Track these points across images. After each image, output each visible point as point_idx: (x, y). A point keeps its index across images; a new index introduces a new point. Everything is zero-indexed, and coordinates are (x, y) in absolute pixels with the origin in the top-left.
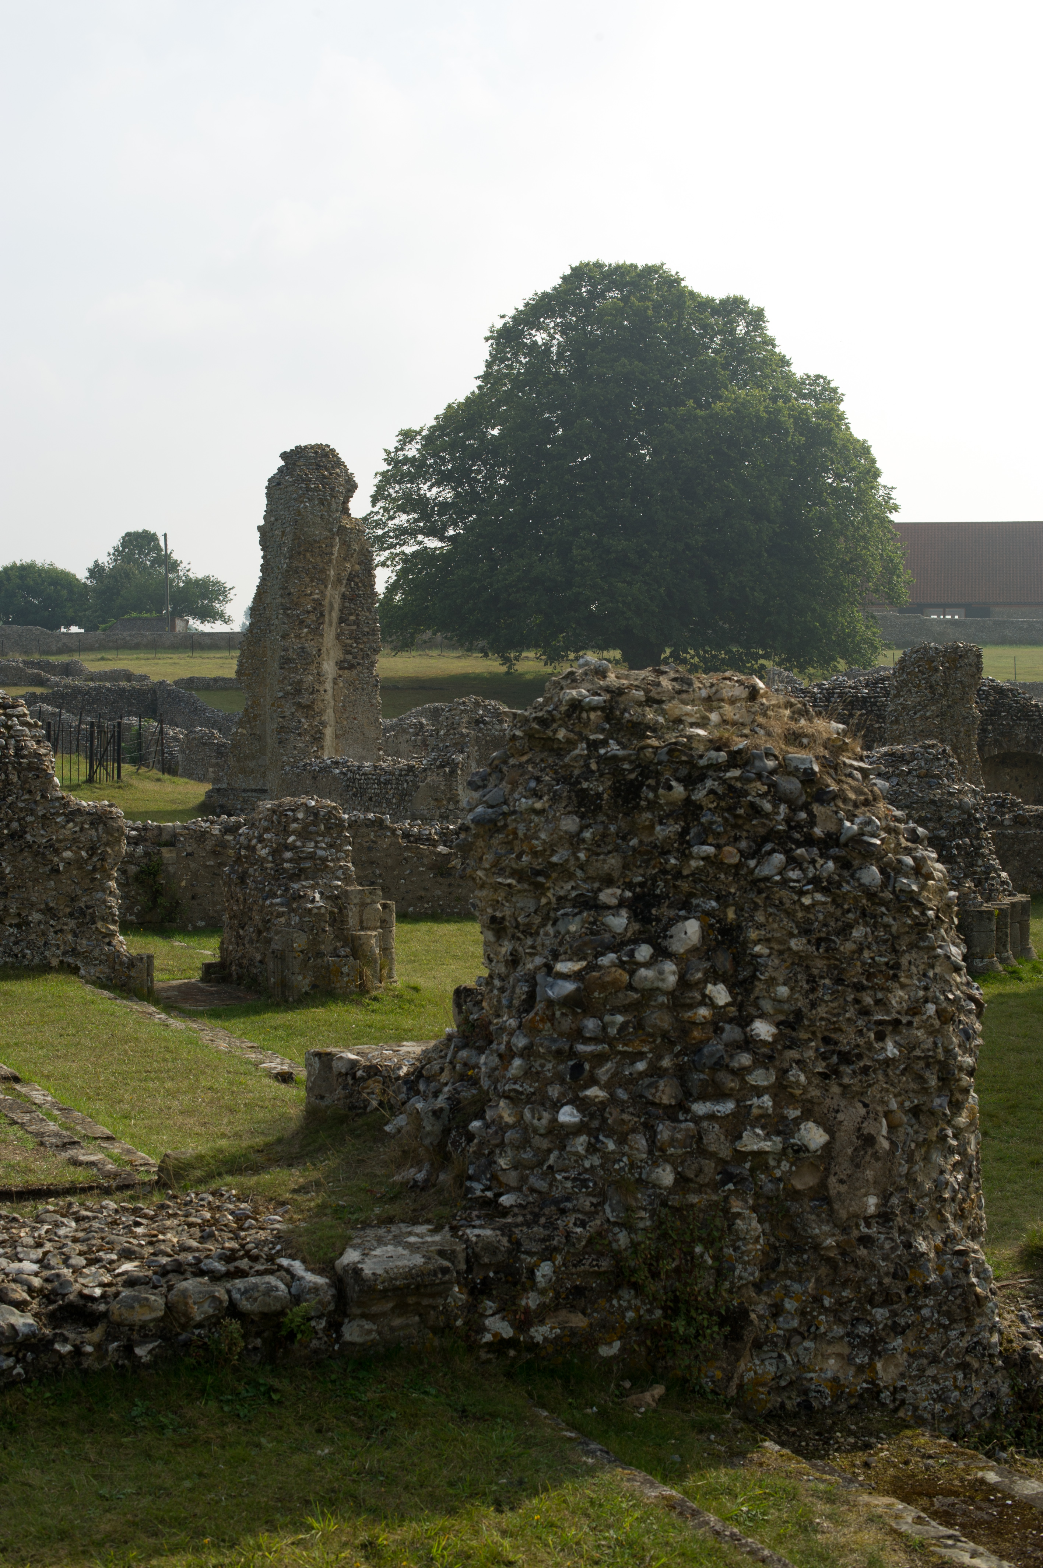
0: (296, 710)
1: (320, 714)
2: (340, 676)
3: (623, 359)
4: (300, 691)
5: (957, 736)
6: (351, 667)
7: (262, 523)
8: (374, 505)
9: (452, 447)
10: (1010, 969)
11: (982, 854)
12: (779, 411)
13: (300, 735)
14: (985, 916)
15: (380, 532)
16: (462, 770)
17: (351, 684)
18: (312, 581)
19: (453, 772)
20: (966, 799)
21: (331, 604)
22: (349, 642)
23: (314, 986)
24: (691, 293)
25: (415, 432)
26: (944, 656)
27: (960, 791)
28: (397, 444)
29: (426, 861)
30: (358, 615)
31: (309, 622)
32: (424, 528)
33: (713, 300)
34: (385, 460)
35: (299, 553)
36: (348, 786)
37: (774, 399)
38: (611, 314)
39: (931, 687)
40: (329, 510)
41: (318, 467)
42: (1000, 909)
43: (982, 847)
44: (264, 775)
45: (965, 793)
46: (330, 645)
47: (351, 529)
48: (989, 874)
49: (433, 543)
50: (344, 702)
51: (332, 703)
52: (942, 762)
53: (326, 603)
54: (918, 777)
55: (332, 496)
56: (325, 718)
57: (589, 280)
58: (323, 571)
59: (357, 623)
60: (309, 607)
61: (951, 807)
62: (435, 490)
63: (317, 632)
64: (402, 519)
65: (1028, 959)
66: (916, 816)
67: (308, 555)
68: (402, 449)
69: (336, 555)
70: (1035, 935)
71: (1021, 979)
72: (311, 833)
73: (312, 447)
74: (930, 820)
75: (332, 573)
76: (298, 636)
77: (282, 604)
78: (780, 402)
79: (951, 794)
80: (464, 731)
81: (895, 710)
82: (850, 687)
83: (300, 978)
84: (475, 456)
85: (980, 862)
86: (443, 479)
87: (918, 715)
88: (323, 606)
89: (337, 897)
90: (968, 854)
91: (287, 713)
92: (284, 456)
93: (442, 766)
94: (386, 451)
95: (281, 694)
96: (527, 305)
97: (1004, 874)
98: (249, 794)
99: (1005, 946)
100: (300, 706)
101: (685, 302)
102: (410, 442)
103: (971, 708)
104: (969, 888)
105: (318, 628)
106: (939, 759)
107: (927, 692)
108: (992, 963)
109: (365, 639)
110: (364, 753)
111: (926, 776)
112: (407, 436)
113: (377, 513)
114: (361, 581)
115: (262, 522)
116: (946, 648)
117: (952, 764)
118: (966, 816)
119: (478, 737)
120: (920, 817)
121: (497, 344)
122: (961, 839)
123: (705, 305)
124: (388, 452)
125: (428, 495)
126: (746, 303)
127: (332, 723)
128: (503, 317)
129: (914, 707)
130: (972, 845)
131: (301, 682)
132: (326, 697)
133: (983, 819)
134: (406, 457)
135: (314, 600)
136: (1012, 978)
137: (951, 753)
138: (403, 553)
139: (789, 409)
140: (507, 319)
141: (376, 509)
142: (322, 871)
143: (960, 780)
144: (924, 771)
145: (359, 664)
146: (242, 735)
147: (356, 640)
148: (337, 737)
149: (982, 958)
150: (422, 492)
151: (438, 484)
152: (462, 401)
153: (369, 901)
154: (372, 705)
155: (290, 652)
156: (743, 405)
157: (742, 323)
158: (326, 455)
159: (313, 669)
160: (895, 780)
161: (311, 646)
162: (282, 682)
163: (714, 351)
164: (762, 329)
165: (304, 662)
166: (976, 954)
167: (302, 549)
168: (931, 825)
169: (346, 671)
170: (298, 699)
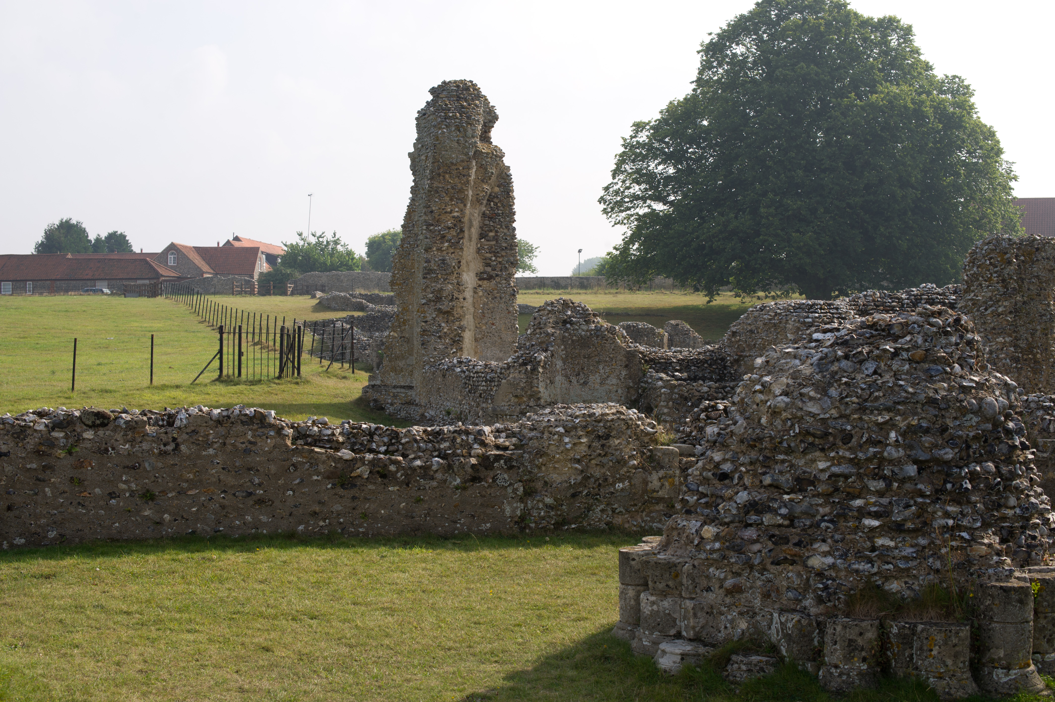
0: (437, 316)
1: (459, 319)
2: (480, 286)
4: (441, 298)
6: (490, 278)
7: (412, 150)
8: (614, 178)
9: (674, 135)
11: (1017, 488)
12: (923, 102)
13: (440, 337)
14: (1014, 596)
16: (543, 367)
17: (489, 293)
18: (451, 200)
19: (534, 370)
20: (990, 399)
21: (470, 221)
22: (488, 255)
24: (856, 14)
25: (644, 123)
26: (1018, 249)
27: (982, 385)
28: (631, 133)
30: (497, 232)
31: (449, 237)
32: (654, 194)
33: (872, 19)
34: (623, 145)
35: (439, 175)
36: (466, 383)
37: (920, 94)
38: (792, 30)
39: (1004, 281)
40: (465, 136)
41: (459, 99)
42: (1043, 581)
43: (1013, 475)
44: (411, 373)
45: (991, 389)
46: (470, 258)
47: (487, 154)
48: (1028, 519)
49: (659, 207)
50: (483, 309)
51: (472, 310)
52: (953, 339)
53: (466, 220)
54: (910, 361)
56: (464, 323)
57: (777, 6)
58: (461, 191)
59: (496, 239)
60: (449, 224)
61: (964, 411)
62: (661, 167)
63: (456, 245)
64: (636, 189)
66: (903, 425)
67: (447, 176)
68: (635, 137)
69: (473, 177)
73: (455, 82)
74: (927, 431)
75: (470, 193)
76: (440, 250)
77: (425, 221)
78: (924, 96)
79: (965, 389)
80: (550, 330)
84: (692, 141)
85: (1012, 501)
86: (667, 159)
87: (989, 311)
88: (463, 223)
90: (991, 487)
91: (429, 318)
92: (433, 91)
93: (524, 364)
94: (623, 138)
95: (424, 301)
96: (729, 25)
98: (398, 390)
100: (440, 311)
101: (850, 21)
102: (641, 131)
104: (990, 546)
105: (458, 242)
106: (947, 334)
107: (999, 286)
108: (1025, 676)
109: (503, 253)
110: (500, 355)
111: (924, 360)
112: (639, 127)
113: (617, 183)
114: (500, 201)
116: (1022, 240)
117: (970, 343)
118: (989, 426)
119: (564, 337)
120: (909, 426)
121: (706, 56)
122: (979, 462)
123: (866, 23)
124: (625, 140)
125: (656, 170)
126: (898, 21)
127: (472, 328)
128: (710, 34)
130: (999, 473)
131: (441, 290)
132: (465, 304)
133: (1019, 432)
134: (638, 142)
135: (454, 217)
137: (971, 325)
138: (637, 214)
139: (931, 101)
140: (713, 36)
141: (616, 181)
143: (984, 368)
144: (920, 352)
145: (497, 275)
146: (394, 337)
147: (495, 254)
148: (476, 340)
149: (1008, 668)
150: (651, 168)
151: (664, 162)
152: (681, 99)
154: (509, 312)
155: (432, 264)
156: (894, 97)
157: (895, 37)
158: (467, 89)
159: (453, 279)
160: (870, 367)
161: (451, 260)
162: (425, 290)
163: (875, 59)
164: (911, 41)
165: (444, 272)
166: (992, 661)
167: (441, 171)
168: (927, 440)
169: (485, 282)
170: (439, 306)
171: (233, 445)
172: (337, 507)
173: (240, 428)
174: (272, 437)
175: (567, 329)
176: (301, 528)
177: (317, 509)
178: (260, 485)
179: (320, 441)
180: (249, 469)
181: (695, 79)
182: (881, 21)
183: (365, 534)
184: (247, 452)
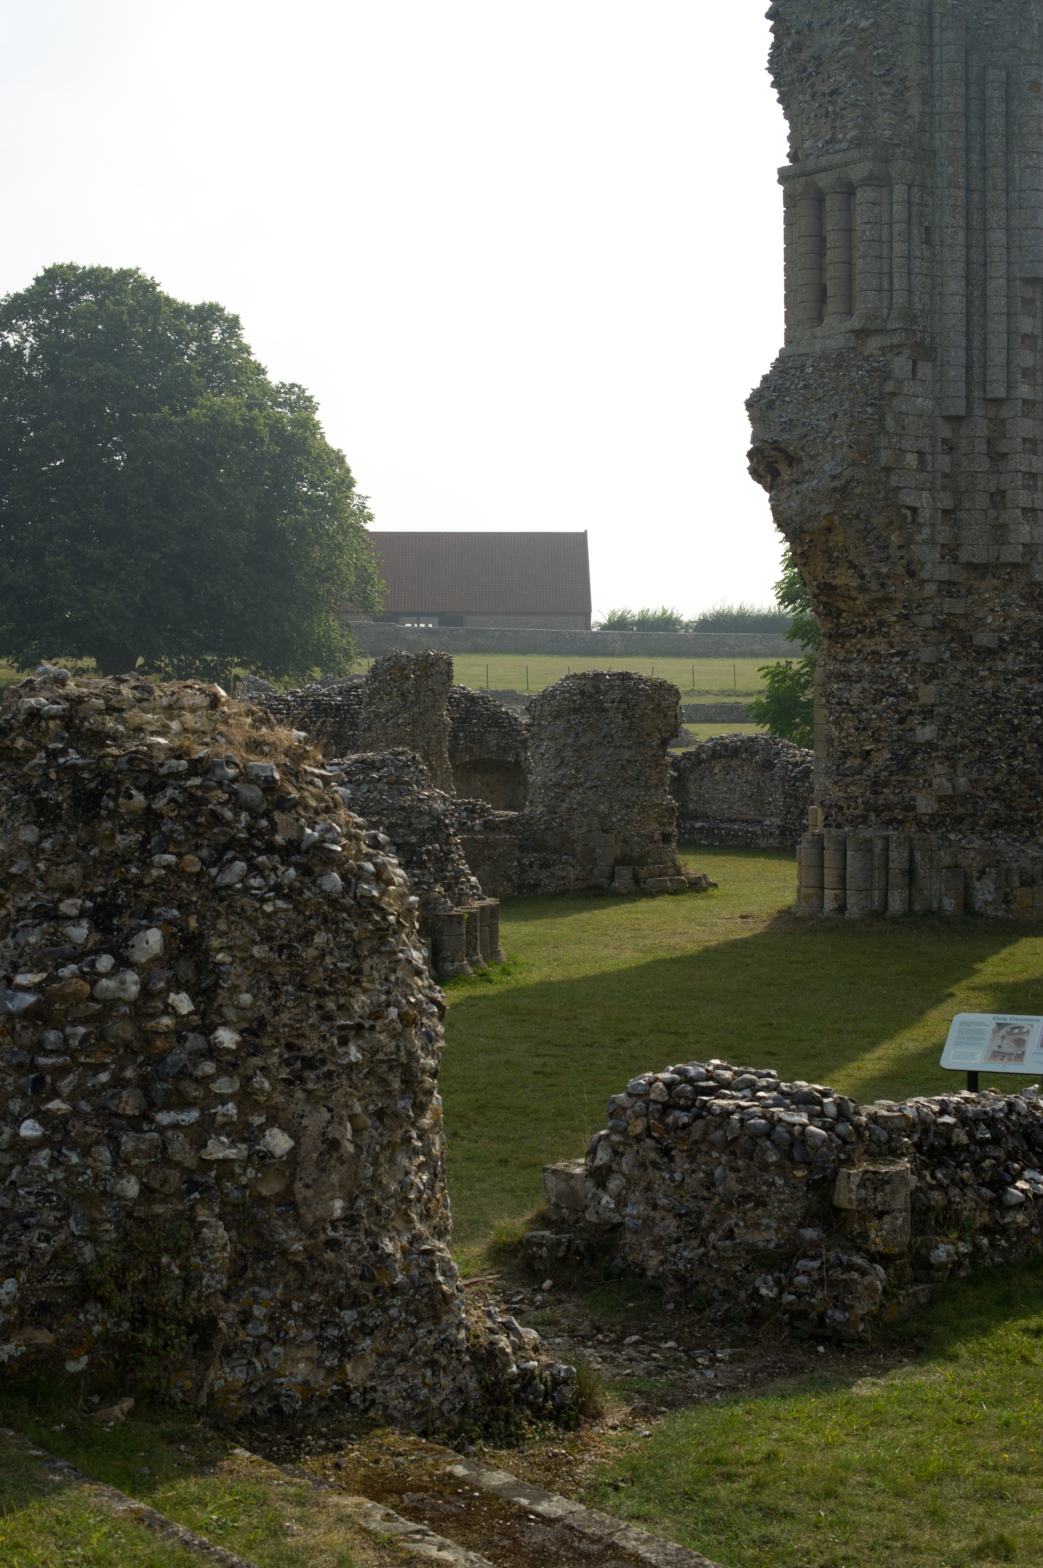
3: (98, 364)
5: (428, 743)
10: (480, 972)
11: (452, 859)
12: (255, 419)
14: (455, 920)
20: (436, 806)
24: (167, 299)
26: (415, 664)
27: (429, 797)
33: (189, 306)
37: (250, 407)
39: (403, 694)
42: (470, 913)
43: (451, 852)
45: (435, 799)
48: (459, 878)
52: (412, 769)
54: (388, 783)
57: (63, 283)
61: (421, 813)
65: (498, 962)
66: (386, 822)
70: (505, 937)
71: (490, 982)
74: (400, 826)
78: (256, 412)
79: (421, 800)
81: (368, 718)
82: (323, 695)
85: (450, 867)
87: (390, 723)
90: (438, 859)
97: (473, 879)
99: (475, 949)
101: (160, 308)
103: (442, 715)
104: (439, 892)
106: (409, 766)
107: (399, 699)
108: (462, 966)
111: (396, 782)
116: (418, 656)
117: (421, 771)
118: (435, 822)
120: (390, 823)
122: (430, 844)
123: (181, 310)
126: (222, 310)
129: (387, 715)
130: (442, 850)
133: (452, 825)
136: (482, 980)
137: (421, 760)
139: (265, 417)
143: (429, 786)
144: (394, 778)
149: (453, 962)
156: (218, 412)
157: (218, 330)
160: (365, 787)
163: (190, 358)
164: (238, 336)
166: (444, 958)
168: (401, 831)
182: (200, 309)
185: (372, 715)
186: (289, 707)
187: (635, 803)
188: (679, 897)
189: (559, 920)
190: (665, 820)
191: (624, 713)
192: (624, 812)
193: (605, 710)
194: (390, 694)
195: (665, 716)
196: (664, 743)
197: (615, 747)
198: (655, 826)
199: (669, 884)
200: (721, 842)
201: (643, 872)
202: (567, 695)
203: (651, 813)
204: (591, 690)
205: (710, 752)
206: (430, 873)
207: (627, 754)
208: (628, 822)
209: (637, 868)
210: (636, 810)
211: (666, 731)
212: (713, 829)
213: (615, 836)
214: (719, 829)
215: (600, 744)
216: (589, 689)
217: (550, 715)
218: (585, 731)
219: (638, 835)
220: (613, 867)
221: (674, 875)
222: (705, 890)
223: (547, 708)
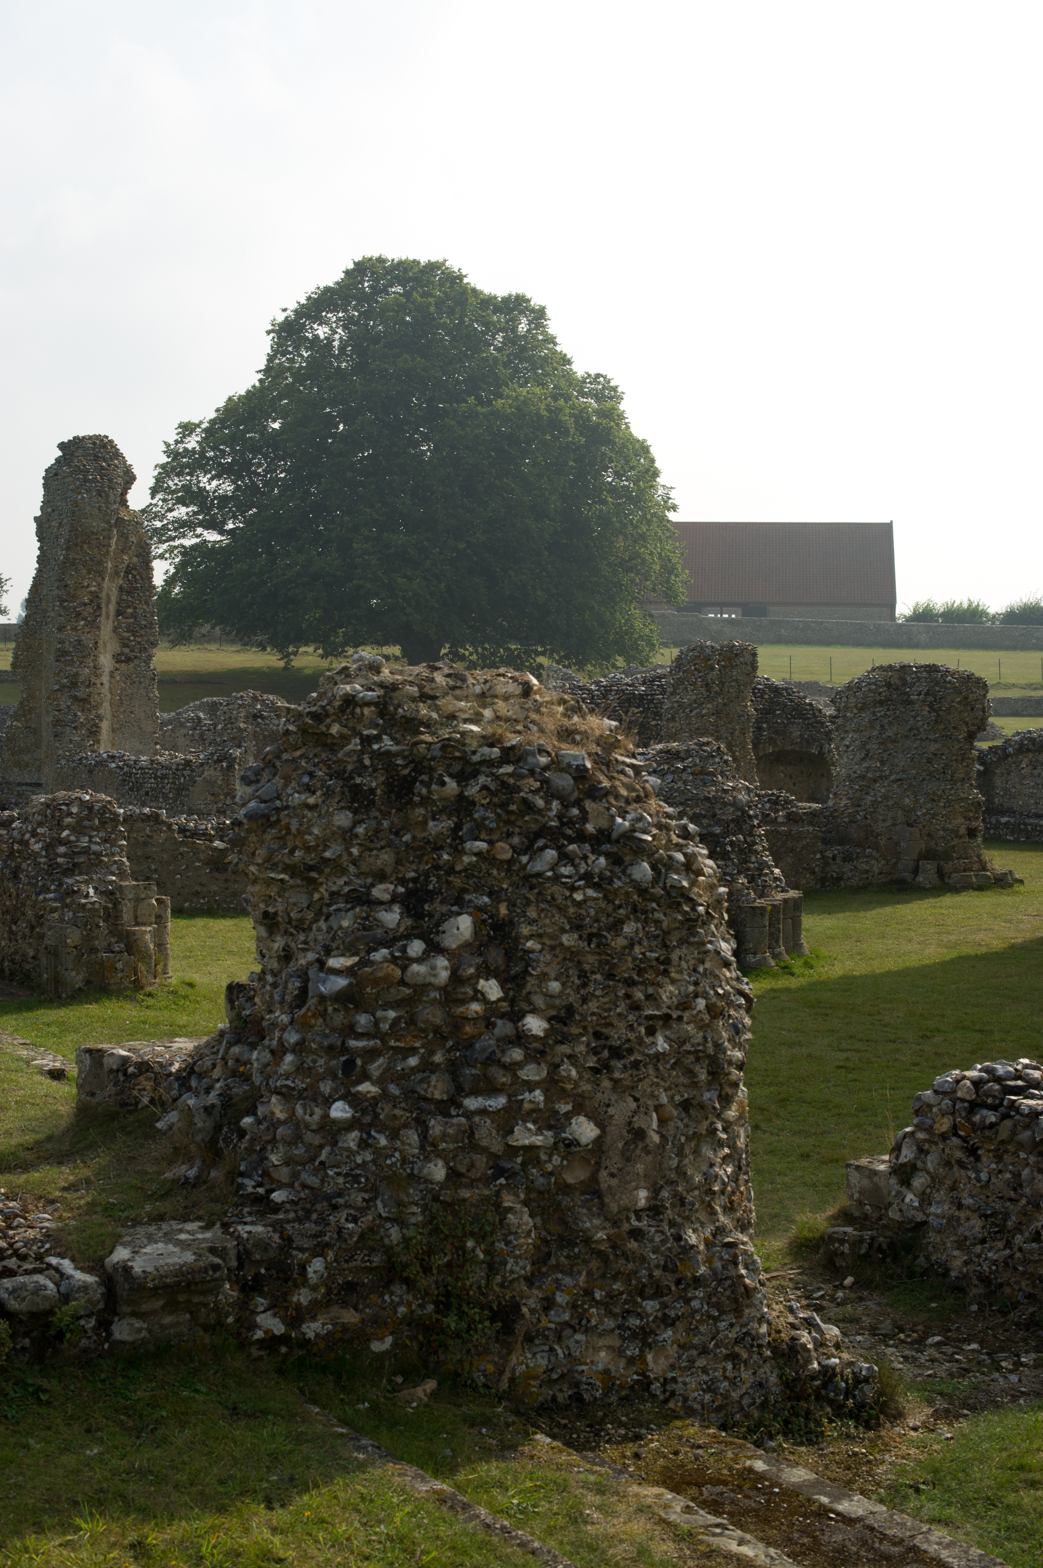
0: (72, 704)
1: (97, 707)
2: (117, 669)
3: (405, 355)
4: (76, 684)
5: (732, 734)
6: (128, 660)
8: (153, 498)
9: (231, 441)
10: (782, 964)
11: (756, 851)
12: (560, 410)
13: (75, 728)
14: (758, 912)
15: (158, 524)
16: (239, 765)
17: (128, 677)
18: (89, 573)
19: (230, 767)
20: (740, 797)
21: (108, 596)
22: (126, 635)
23: (88, 982)
24: (474, 290)
25: (194, 424)
26: (720, 655)
27: (734, 788)
28: (177, 437)
29: (202, 856)
31: (85, 614)
32: (204, 520)
33: (495, 298)
34: (165, 452)
35: (76, 545)
36: (125, 780)
37: (555, 398)
38: (393, 310)
39: (707, 685)
40: (107, 502)
41: (96, 458)
42: (773, 905)
43: (755, 843)
44: (39, 769)
45: (739, 791)
46: (107, 638)
47: (129, 521)
48: (762, 870)
49: (212, 536)
50: (120, 695)
51: (109, 696)
52: (717, 760)
53: (103, 595)
54: (693, 774)
55: (110, 488)
56: (101, 711)
57: (372, 276)
58: (100, 563)
59: (134, 616)
60: (86, 600)
61: (725, 804)
62: (215, 483)
63: (93, 624)
64: (182, 512)
65: (800, 955)
66: (690, 813)
67: (85, 546)
68: (182, 442)
69: (114, 547)
70: (807, 930)
71: (793, 975)
72: (85, 827)
73: (90, 438)
74: (704, 817)
75: (110, 565)
76: (74, 629)
77: (58, 596)
78: (561, 402)
79: (725, 791)
80: (242, 725)
81: (672, 708)
82: (627, 684)
83: (73, 974)
84: (256, 449)
85: (753, 859)
86: (223, 472)
87: (693, 713)
88: (100, 598)
89: (112, 893)
90: (741, 850)
91: (63, 706)
92: (62, 446)
93: (219, 761)
94: (165, 443)
95: (57, 687)
96: (309, 298)
97: (777, 871)
98: (24, 788)
99: (777, 941)
100: (76, 699)
101: (467, 299)
102: (189, 435)
103: (746, 706)
104: (742, 884)
105: (94, 621)
106: (713, 757)
107: (703, 690)
108: (765, 958)
109: (143, 633)
110: (141, 747)
111: (701, 773)
112: (187, 429)
113: (156, 505)
114: (139, 573)
115: (38, 513)
116: (722, 647)
117: (726, 762)
118: (739, 813)
119: (256, 732)
120: (695, 814)
121: (279, 338)
122: (734, 835)
123: (487, 302)
124: (168, 445)
125: (208, 488)
126: (528, 301)
127: (109, 716)
128: (285, 310)
129: (690, 705)
130: (746, 842)
131: (77, 674)
132: (103, 691)
133: (756, 816)
134: (186, 449)
135: (91, 592)
136: (784, 973)
137: (726, 751)
138: (183, 547)
139: (570, 407)
140: (289, 313)
141: (154, 502)
142: (96, 865)
143: (734, 777)
144: (698, 768)
145: (136, 657)
146: (17, 728)
147: (134, 633)
148: (113, 731)
149: (755, 954)
150: (202, 485)
151: (218, 476)
152: (243, 393)
153: (143, 896)
154: (149, 699)
155: (67, 644)
156: (524, 402)
157: (524, 321)
158: (104, 446)
159: (90, 662)
160: (670, 778)
161: (87, 639)
162: (58, 675)
163: (496, 348)
164: (544, 327)
165: (80, 654)
166: (746, 950)
167: (79, 540)
168: (705, 821)
169: (123, 665)
170: (74, 692)
171: (135, 838)
172: (215, 888)
173: (140, 825)
174: (164, 832)
175: (259, 724)
176: (187, 904)
177: (199, 889)
178: (156, 870)
179: (196, 834)
180: (148, 858)
181: (263, 367)
182: (506, 300)
183: (235, 909)
184: (145, 844)
185: (676, 705)
186: (593, 696)
187: (940, 797)
188: (984, 893)
189: (862, 914)
190: (971, 814)
191: (931, 706)
192: (929, 805)
193: (911, 703)
194: (694, 684)
195: (972, 709)
196: (971, 737)
197: (921, 739)
198: (961, 820)
199: (974, 880)
200: (1027, 838)
201: (948, 867)
202: (873, 687)
203: (957, 807)
204: (897, 682)
205: (1017, 746)
206: (734, 864)
207: (933, 747)
208: (934, 816)
209: (942, 863)
210: (942, 804)
211: (973, 725)
212: (1020, 824)
213: (920, 830)
214: (1025, 824)
215: (906, 736)
216: (895, 681)
217: (855, 707)
218: (890, 723)
219: (943, 829)
220: (918, 861)
221: (979, 870)
222: (1011, 886)
223: (852, 700)
